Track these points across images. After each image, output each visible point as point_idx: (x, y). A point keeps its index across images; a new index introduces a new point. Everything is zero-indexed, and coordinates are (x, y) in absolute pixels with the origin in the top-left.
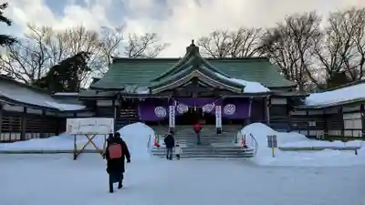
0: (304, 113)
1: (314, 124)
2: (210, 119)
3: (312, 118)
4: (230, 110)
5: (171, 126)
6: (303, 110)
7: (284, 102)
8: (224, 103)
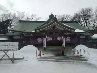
0: (91, 41)
1: (95, 45)
2: (60, 43)
3: (95, 43)
4: (68, 39)
5: (44, 46)
6: (92, 40)
7: (84, 37)
8: (66, 37)
